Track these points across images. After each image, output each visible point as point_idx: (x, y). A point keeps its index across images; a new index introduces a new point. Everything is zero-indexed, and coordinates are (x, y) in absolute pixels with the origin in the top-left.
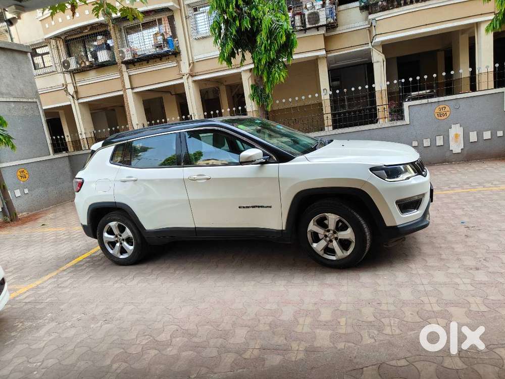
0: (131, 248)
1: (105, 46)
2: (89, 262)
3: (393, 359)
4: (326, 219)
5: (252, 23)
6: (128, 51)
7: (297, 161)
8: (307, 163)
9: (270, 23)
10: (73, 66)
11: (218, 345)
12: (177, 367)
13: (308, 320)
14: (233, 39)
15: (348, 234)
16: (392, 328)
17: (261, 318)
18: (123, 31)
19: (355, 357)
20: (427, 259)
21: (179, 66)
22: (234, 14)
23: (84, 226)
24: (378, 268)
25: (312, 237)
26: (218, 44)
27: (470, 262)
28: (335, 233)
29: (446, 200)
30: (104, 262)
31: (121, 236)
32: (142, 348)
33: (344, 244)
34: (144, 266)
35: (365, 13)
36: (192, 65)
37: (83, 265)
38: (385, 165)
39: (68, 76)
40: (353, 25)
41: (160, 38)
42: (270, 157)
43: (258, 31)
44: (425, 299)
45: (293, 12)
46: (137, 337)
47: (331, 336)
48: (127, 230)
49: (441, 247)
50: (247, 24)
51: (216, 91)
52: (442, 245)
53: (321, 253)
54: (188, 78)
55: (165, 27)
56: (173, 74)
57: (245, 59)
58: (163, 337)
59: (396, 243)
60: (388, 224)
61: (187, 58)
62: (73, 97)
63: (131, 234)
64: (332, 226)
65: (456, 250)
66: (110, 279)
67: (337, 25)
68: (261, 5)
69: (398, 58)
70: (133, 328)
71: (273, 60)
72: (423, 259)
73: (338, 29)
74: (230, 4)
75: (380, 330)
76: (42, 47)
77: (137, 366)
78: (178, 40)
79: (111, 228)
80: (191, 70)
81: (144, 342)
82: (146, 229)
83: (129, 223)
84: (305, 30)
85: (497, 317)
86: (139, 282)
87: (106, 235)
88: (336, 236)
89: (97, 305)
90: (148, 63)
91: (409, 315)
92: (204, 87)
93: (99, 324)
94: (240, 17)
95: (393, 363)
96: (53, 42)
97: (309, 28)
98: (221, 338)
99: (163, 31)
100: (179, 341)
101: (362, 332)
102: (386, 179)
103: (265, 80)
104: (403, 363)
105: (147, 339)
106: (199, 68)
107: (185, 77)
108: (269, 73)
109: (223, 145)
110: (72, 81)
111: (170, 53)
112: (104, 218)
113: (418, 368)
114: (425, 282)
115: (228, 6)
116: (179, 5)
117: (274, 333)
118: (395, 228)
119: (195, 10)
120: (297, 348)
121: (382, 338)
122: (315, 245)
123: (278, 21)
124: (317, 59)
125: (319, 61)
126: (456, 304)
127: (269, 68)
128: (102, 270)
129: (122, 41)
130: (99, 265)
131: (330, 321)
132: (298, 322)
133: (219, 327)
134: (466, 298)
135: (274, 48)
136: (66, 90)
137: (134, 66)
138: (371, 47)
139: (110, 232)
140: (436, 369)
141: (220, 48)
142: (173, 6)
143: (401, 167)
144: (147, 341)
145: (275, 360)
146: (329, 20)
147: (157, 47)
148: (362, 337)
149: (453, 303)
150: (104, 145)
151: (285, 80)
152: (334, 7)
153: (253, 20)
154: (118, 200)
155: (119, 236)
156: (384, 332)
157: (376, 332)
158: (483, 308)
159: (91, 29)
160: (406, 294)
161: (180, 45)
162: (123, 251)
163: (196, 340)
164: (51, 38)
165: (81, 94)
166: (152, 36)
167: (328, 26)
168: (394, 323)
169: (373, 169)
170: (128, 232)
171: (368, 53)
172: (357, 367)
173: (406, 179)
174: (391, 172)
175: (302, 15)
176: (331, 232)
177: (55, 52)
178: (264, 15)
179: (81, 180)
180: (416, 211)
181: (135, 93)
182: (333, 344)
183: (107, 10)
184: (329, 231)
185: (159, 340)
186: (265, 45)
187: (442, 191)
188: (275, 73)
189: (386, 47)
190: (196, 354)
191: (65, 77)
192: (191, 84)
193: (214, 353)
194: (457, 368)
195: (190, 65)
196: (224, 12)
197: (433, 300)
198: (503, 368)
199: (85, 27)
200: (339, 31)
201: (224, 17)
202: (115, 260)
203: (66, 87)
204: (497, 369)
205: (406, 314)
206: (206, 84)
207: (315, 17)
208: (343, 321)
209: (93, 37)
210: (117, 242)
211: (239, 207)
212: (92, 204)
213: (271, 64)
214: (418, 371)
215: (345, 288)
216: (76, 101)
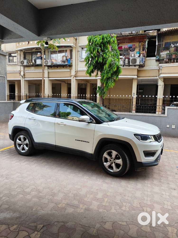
0: (27, 148)
1: (40, 58)
2: (8, 151)
3: (121, 221)
4: (112, 153)
5: (103, 60)
6: (50, 61)
7: (104, 125)
8: (108, 126)
9: (111, 61)
10: (25, 63)
11: (49, 199)
12: (29, 204)
13: (92, 196)
14: (94, 65)
15: (120, 161)
16: (126, 208)
17: (72, 191)
18: (49, 52)
19: (105, 217)
20: (154, 180)
21: (70, 72)
22: (96, 55)
23: (10, 135)
24: (130, 180)
25: (104, 160)
26: (87, 66)
27: (173, 186)
28: (114, 160)
29: (174, 155)
30: (15, 152)
31: (24, 142)
32: (17, 193)
33: (118, 166)
34: (31, 157)
35: (158, 63)
36: (76, 72)
37: (5, 152)
38: (141, 134)
39: (22, 68)
40: (151, 67)
41: (65, 58)
42: (93, 120)
43: (105, 64)
44: (146, 198)
45: (125, 57)
46: (17, 188)
47: (98, 205)
48: (27, 140)
49: (162, 176)
50: (100, 60)
51: (86, 85)
52: (163, 176)
53: (107, 168)
54: (73, 77)
55: (68, 54)
56: (68, 75)
57: (98, 74)
58: (28, 190)
59: (141, 170)
60: (138, 160)
61: (75, 69)
62: (22, 77)
63: (28, 143)
64: (114, 156)
65: (169, 179)
66: (14, 161)
67: (144, 66)
68: (108, 53)
69: (171, 85)
70: (17, 184)
71: (109, 78)
72: (153, 180)
73: (144, 67)
74: (95, 50)
75: (120, 207)
76: (14, 53)
77: (12, 200)
78: (72, 60)
79: (21, 138)
80: (75, 74)
81: (19, 191)
82: (35, 141)
83: (28, 137)
84: (129, 66)
85: (174, 213)
86: (26, 164)
87: (18, 140)
88: (114, 161)
89: (5, 171)
90: (57, 68)
91: (136, 204)
92: (80, 82)
93: (3, 179)
94: (98, 56)
95: (120, 223)
96: (19, 52)
97: (131, 65)
98: (52, 196)
99: (66, 55)
100: (34, 193)
101: (112, 207)
102: (140, 140)
103: (105, 85)
104: (124, 223)
105: (21, 190)
106: (79, 74)
107: (72, 77)
108: (107, 83)
109: (77, 111)
110: (24, 70)
111: (68, 65)
112: (18, 133)
113: (130, 227)
114: (149, 190)
115: (94, 51)
116: (76, 46)
117: (75, 199)
118: (141, 163)
119: (82, 49)
120: (82, 207)
121: (120, 211)
122: (105, 163)
123: (114, 61)
124: (133, 79)
125: (133, 80)
126: (158, 203)
127: (107, 80)
128: (13, 155)
129: (49, 57)
130: (12, 153)
131: (101, 199)
132: (87, 196)
133: (53, 191)
134: (164, 202)
135: (111, 72)
136: (20, 74)
137: (51, 68)
138: (158, 78)
139: (20, 140)
140: (138, 230)
141: (87, 68)
142: (73, 46)
143: (150, 136)
144: (20, 190)
145: (70, 210)
146: (141, 63)
147: (63, 62)
148: (111, 208)
149: (157, 203)
150: (25, 102)
151: (113, 87)
152: (144, 58)
153: (104, 59)
154: (25, 127)
155: (23, 142)
156: (122, 209)
157: (118, 208)
158: (170, 208)
159: (36, 49)
160: (138, 194)
161: (73, 62)
162: (23, 149)
163: (41, 194)
164: (18, 50)
165: (26, 76)
166: (62, 57)
167: (140, 66)
168: (128, 206)
169: (135, 135)
170: (27, 141)
171: (157, 81)
172: (104, 221)
173: (149, 142)
174: (143, 137)
175: (129, 59)
176: (113, 159)
177: (19, 56)
178: (109, 57)
179: (13, 115)
180: (152, 157)
181: (49, 80)
182: (98, 209)
183: (43, 44)
184: (112, 158)
185: (25, 191)
186: (107, 70)
187: (174, 150)
188: (109, 83)
189: (165, 80)
190: (38, 200)
191: (21, 68)
192: (74, 80)
193: (46, 202)
194: (147, 231)
195: (75, 72)
196: (92, 53)
197: (149, 199)
198: (167, 236)
199: (34, 48)
200: (144, 68)
201: (91, 55)
202: (19, 152)
203: (20, 72)
204: (164, 235)
205: (135, 203)
206: (81, 81)
207: (135, 61)
208: (106, 200)
209: (36, 53)
210: (22, 144)
211: (76, 140)
212: (15, 126)
213: (108, 79)
214: (130, 229)
215: (112, 186)
216: (23, 79)
